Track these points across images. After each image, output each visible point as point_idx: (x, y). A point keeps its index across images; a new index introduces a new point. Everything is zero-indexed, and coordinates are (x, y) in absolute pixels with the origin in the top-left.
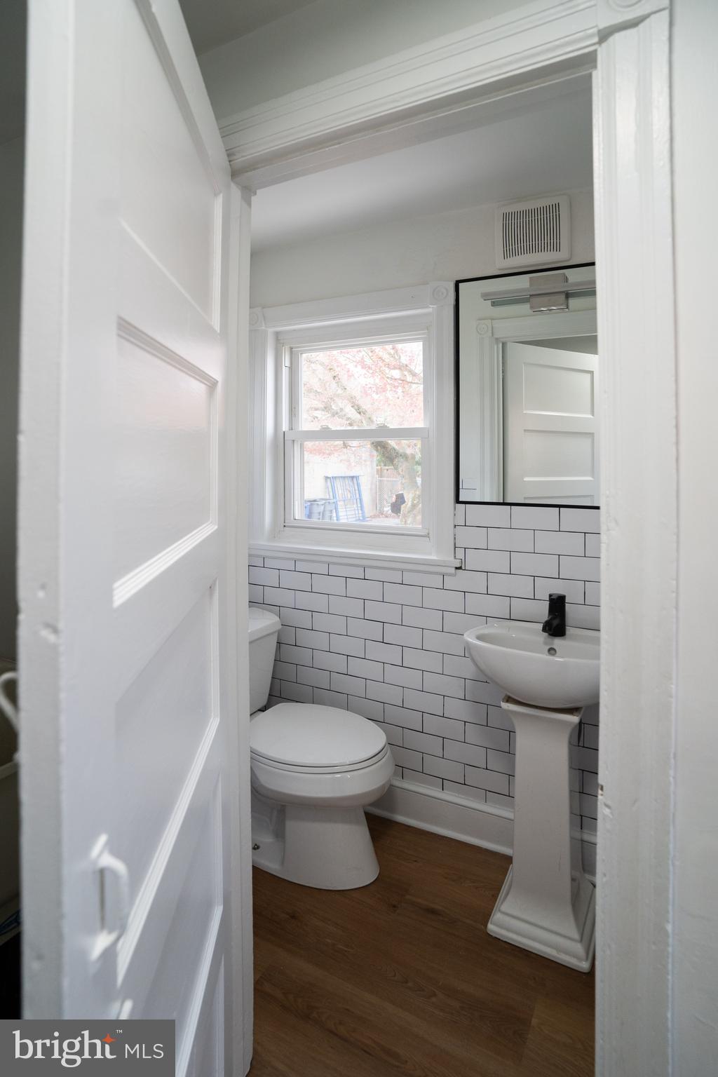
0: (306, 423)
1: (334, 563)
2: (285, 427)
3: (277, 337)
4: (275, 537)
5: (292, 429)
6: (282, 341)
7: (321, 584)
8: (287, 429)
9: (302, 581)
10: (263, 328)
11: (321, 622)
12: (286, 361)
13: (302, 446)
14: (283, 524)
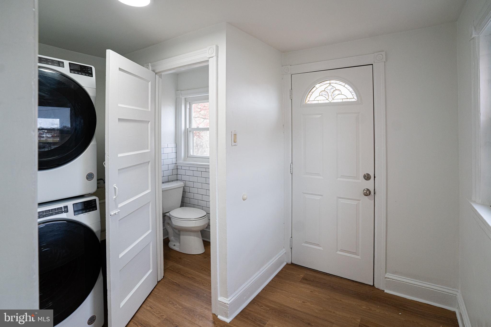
0: (194, 126)
1: (198, 167)
2: (188, 127)
3: (185, 99)
4: (185, 160)
5: (190, 127)
6: (187, 101)
7: (196, 173)
8: (189, 128)
9: (191, 173)
10: (181, 97)
11: (196, 185)
12: (188, 107)
13: (193, 132)
14: (187, 156)
